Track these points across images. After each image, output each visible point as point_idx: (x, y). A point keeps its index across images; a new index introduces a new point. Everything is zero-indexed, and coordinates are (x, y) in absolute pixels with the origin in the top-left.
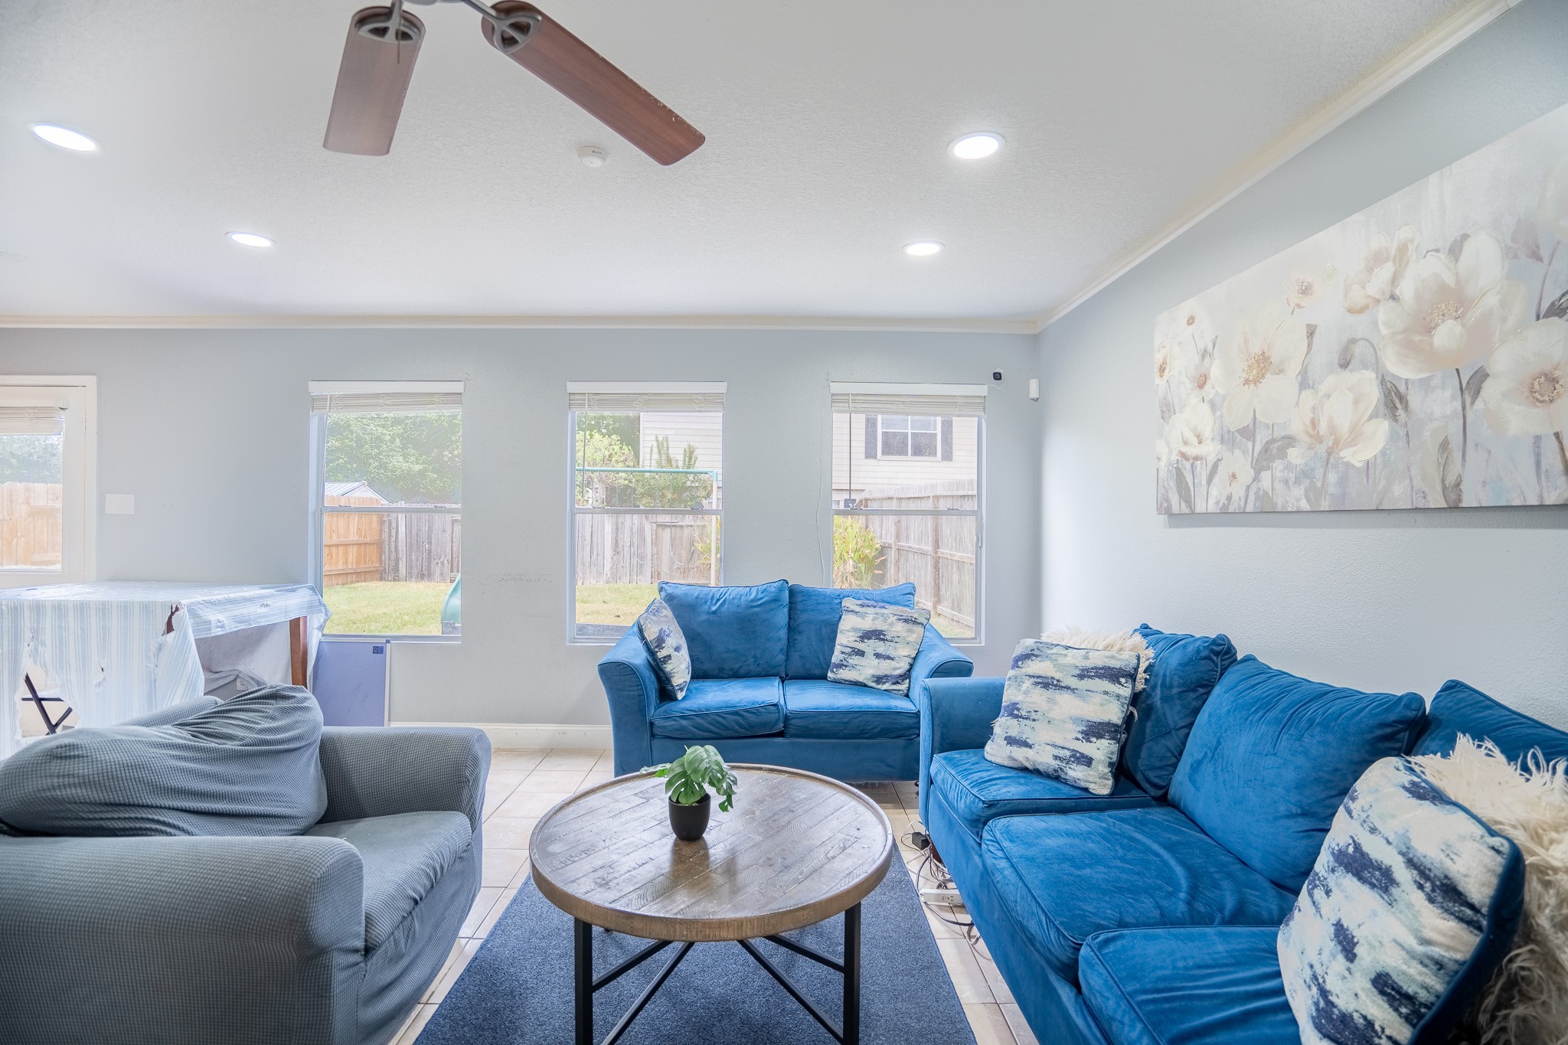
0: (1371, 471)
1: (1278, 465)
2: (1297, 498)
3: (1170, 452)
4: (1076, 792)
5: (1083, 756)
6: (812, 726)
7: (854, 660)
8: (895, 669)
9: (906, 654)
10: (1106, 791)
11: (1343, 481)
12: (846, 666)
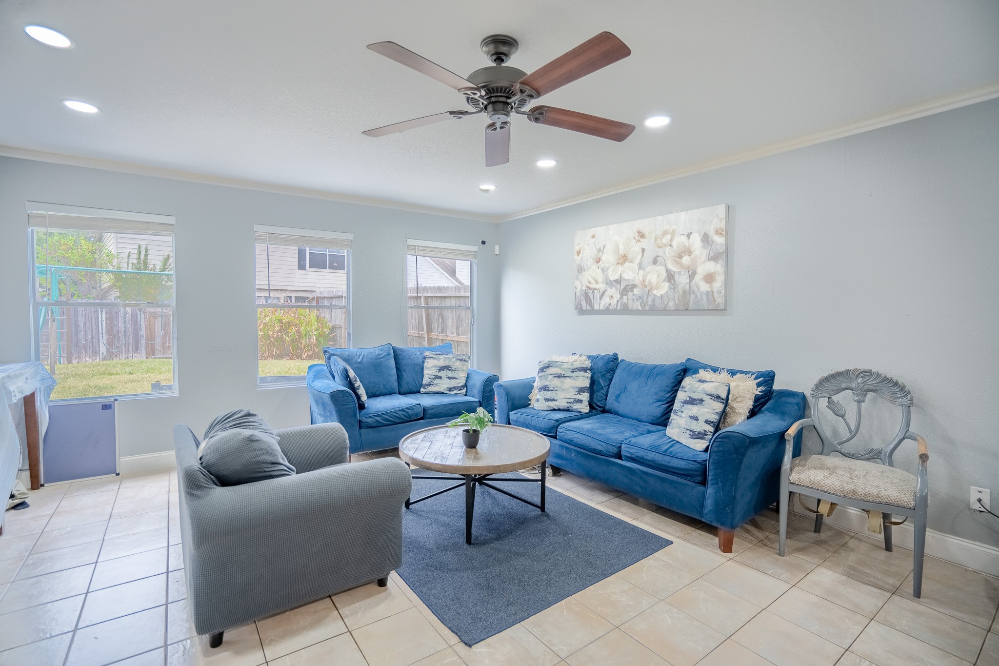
0: (663, 298)
1: (630, 294)
2: (637, 306)
3: (582, 286)
4: (578, 414)
5: (579, 400)
6: (436, 412)
7: (437, 381)
8: (459, 383)
9: (463, 376)
10: (587, 411)
11: (653, 301)
12: (432, 385)
